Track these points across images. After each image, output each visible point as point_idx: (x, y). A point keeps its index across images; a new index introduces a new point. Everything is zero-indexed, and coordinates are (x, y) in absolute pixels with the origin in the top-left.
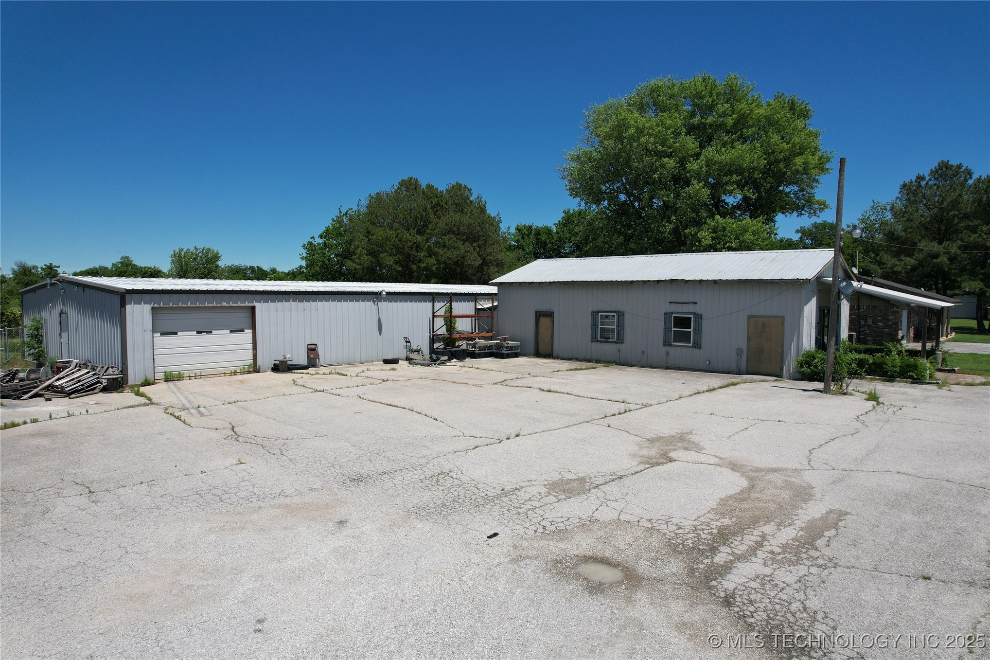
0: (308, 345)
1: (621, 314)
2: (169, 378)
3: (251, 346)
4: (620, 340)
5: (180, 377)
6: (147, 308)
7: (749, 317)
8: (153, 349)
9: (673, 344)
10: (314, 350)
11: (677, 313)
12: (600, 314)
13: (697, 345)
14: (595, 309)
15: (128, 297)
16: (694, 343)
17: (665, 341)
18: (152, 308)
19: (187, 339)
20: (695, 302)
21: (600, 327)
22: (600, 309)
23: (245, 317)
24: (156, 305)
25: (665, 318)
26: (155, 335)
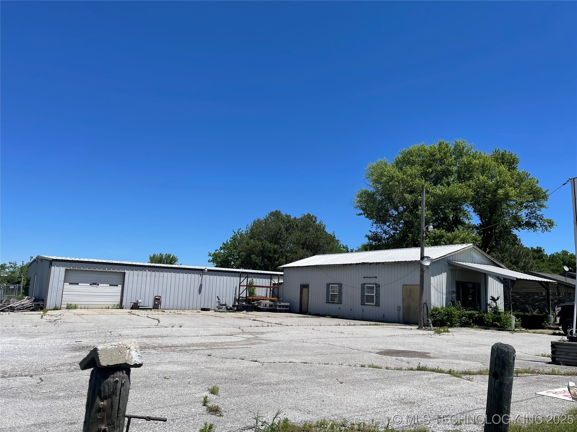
0: (155, 296)
1: (340, 285)
2: (69, 307)
3: (120, 294)
4: (340, 302)
5: (75, 307)
6: (63, 269)
7: (403, 285)
8: (63, 291)
9: (366, 303)
10: (159, 299)
11: (368, 284)
12: (330, 285)
13: (378, 305)
14: (328, 283)
15: (53, 263)
16: (376, 303)
17: (362, 302)
18: (66, 269)
19: (84, 288)
20: (376, 276)
21: (330, 293)
22: (331, 282)
23: (120, 277)
24: (68, 268)
25: (362, 287)
26: (65, 284)
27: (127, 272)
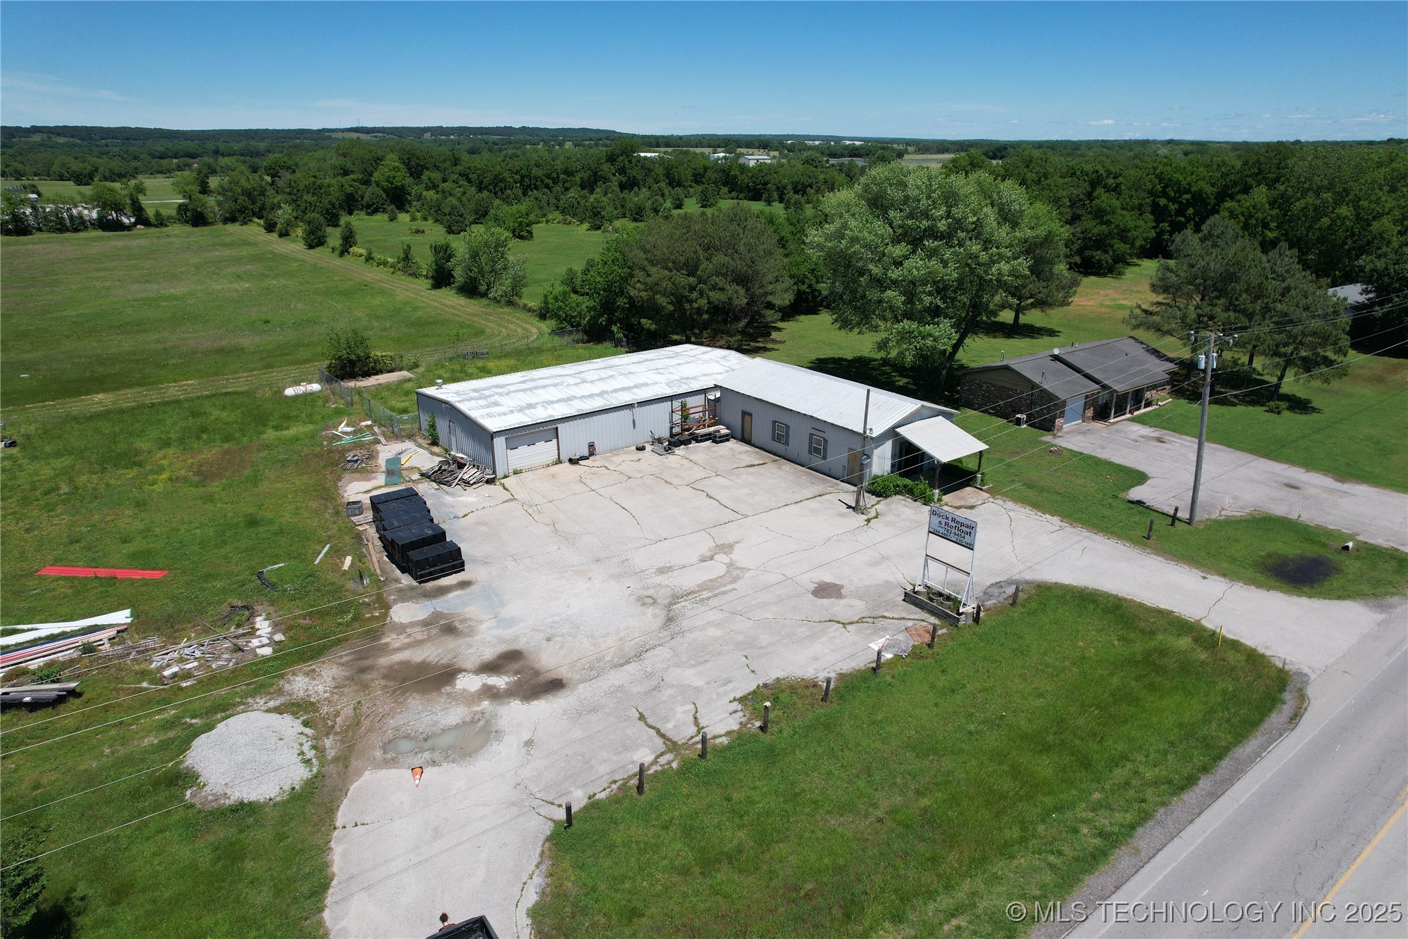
0: (589, 444)
1: (788, 427)
2: (515, 473)
3: (556, 449)
4: (787, 444)
5: (520, 471)
7: (849, 449)
8: (507, 458)
9: (813, 454)
10: (593, 446)
11: (816, 435)
12: (777, 424)
14: (774, 420)
15: (495, 434)
16: (823, 457)
17: (809, 451)
19: (523, 450)
20: (825, 431)
21: (776, 431)
22: (777, 421)
23: (553, 433)
24: (507, 436)
25: (810, 436)
26: (507, 451)
27: (559, 426)
